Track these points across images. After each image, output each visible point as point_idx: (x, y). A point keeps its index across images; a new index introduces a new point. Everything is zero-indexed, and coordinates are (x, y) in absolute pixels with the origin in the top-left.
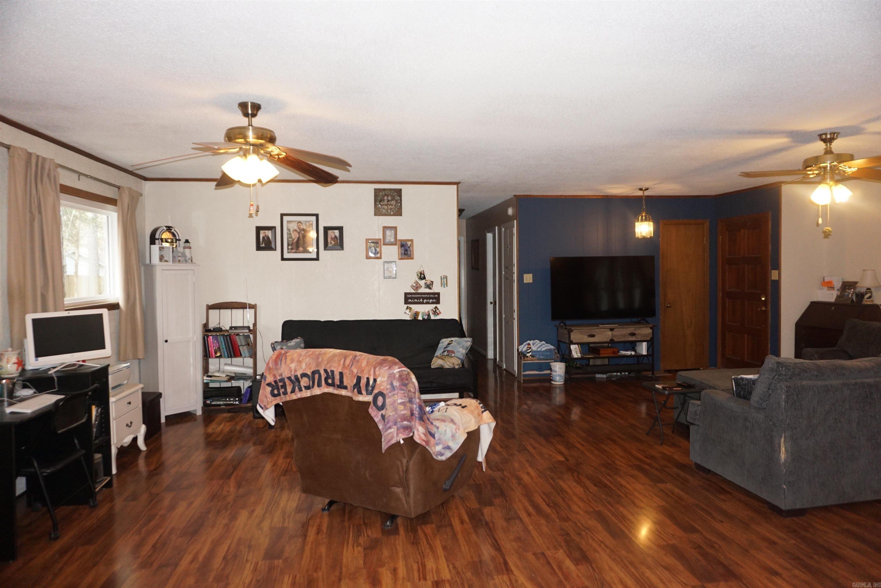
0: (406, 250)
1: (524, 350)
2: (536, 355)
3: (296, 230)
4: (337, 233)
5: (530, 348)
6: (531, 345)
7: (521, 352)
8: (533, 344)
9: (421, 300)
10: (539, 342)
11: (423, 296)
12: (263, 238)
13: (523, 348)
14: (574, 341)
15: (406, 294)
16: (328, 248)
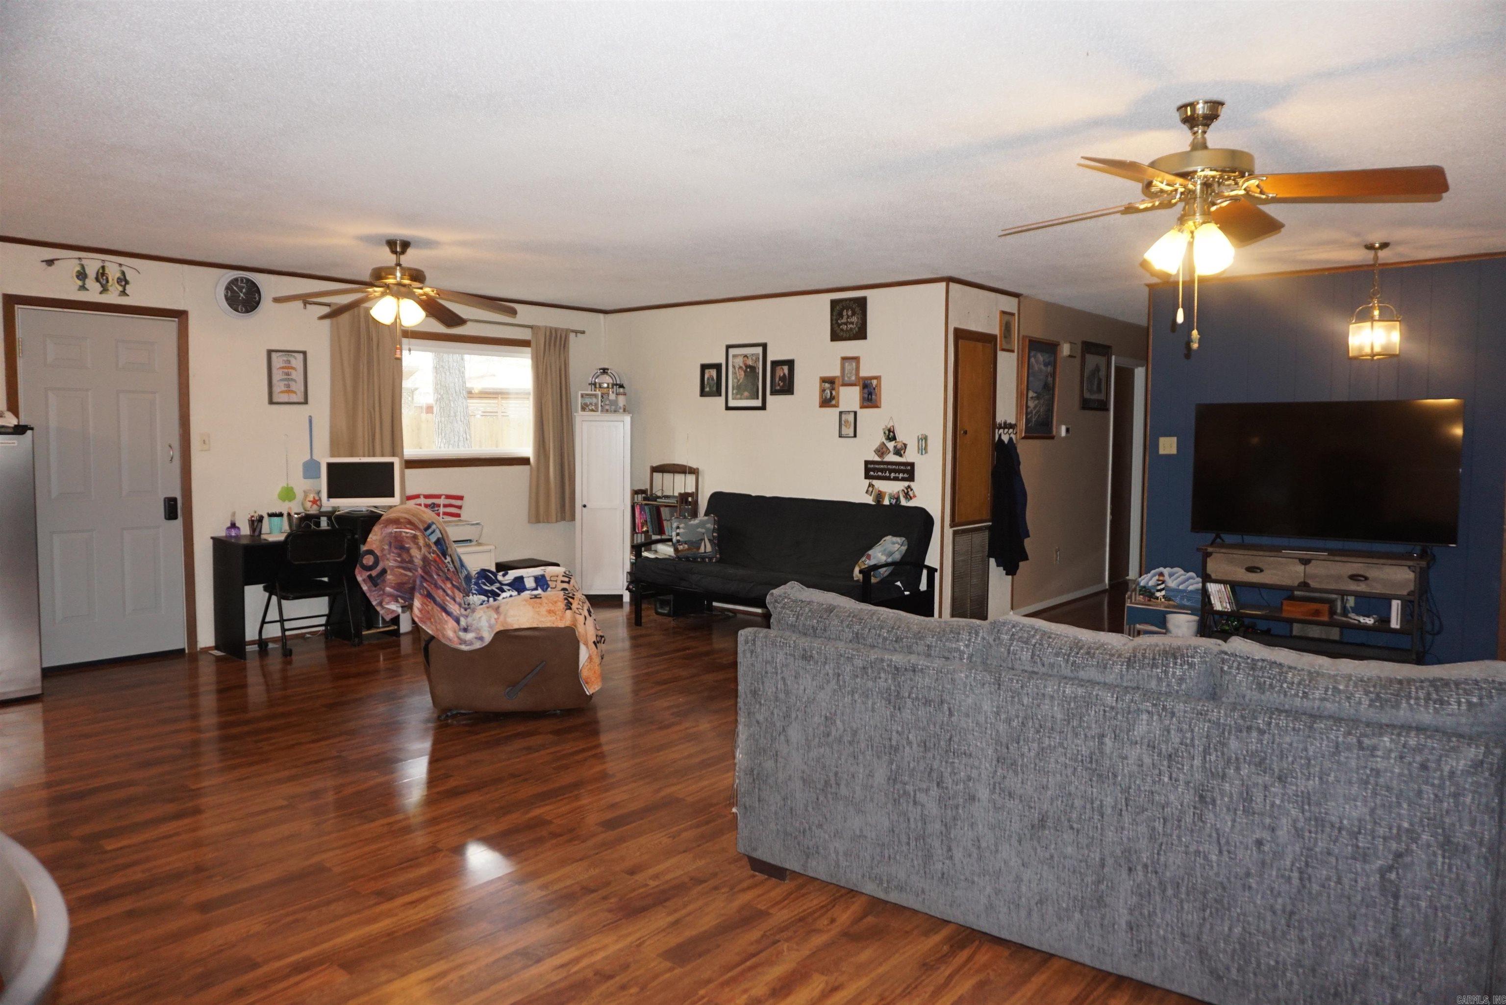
0: (870, 394)
1: (1151, 583)
2: (1176, 597)
3: (740, 367)
4: (786, 369)
5: (1163, 582)
6: (1167, 577)
7: (1144, 587)
8: (1171, 575)
9: (887, 474)
10: (1182, 572)
11: (890, 467)
12: (708, 379)
13: (1148, 580)
14: (1213, 576)
15: (867, 463)
16: (774, 392)
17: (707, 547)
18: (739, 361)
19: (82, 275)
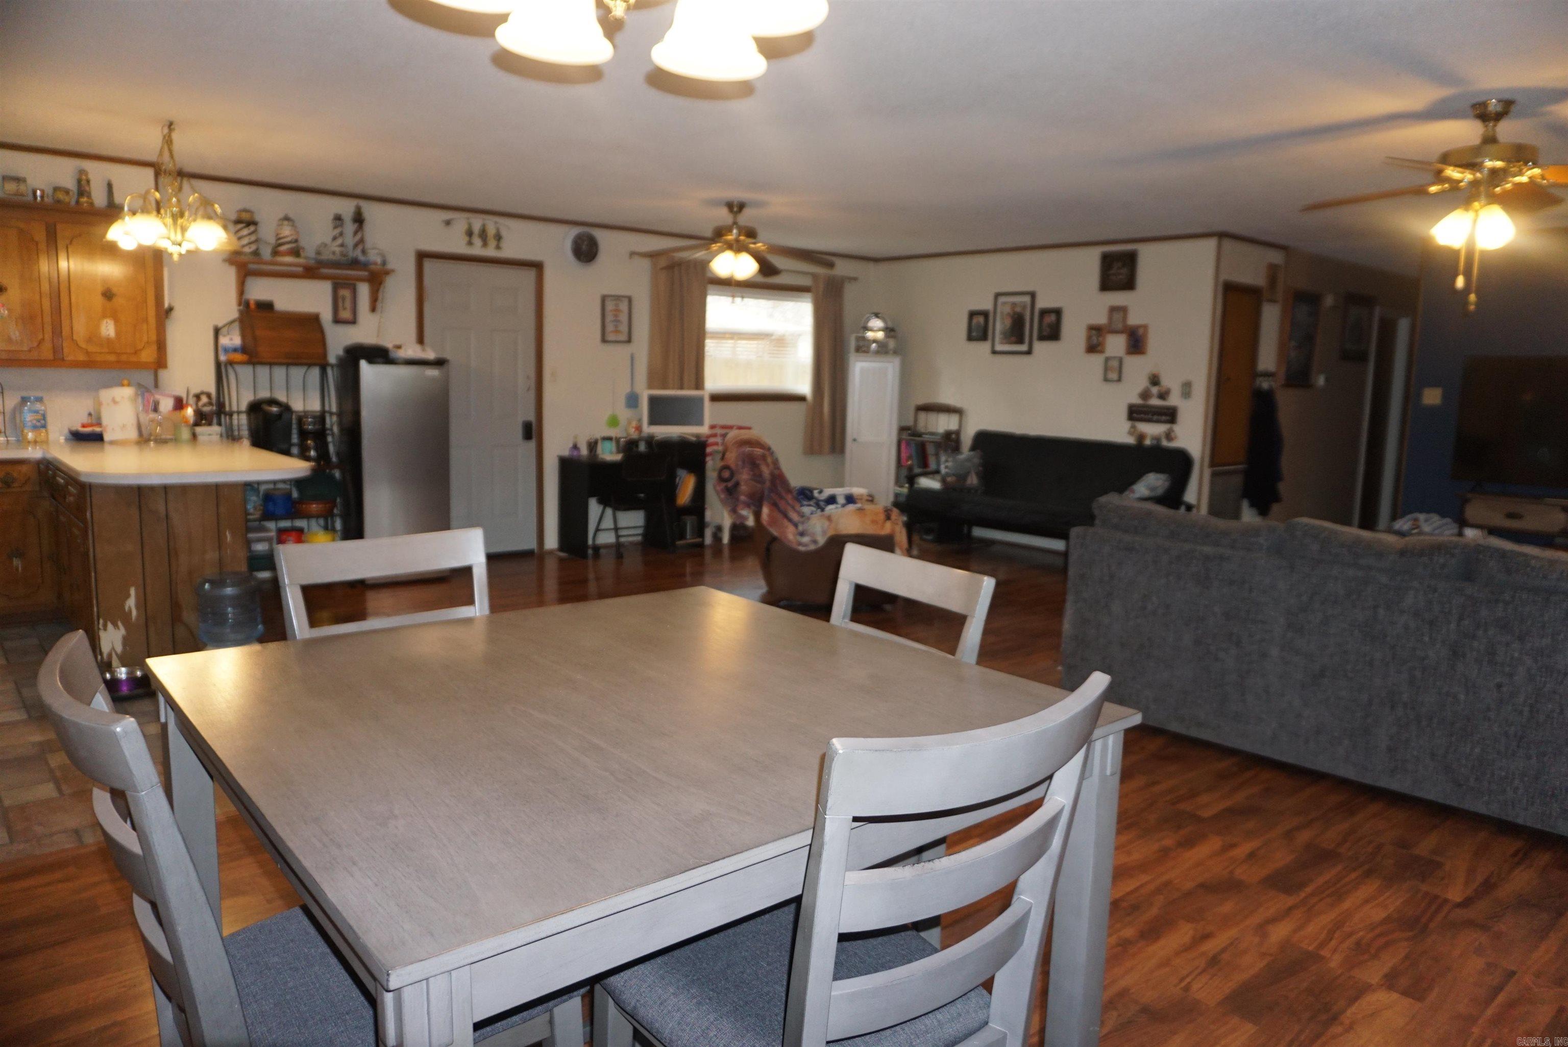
0: (1136, 341)
3: (1008, 315)
4: (1053, 317)
5: (1418, 527)
6: (1422, 521)
8: (1426, 521)
9: (1150, 417)
10: (1438, 517)
11: (1153, 410)
12: (976, 325)
13: (1403, 524)
14: (1471, 521)
15: (1130, 406)
16: (1042, 338)
17: (973, 480)
18: (1007, 309)
19: (470, 233)
